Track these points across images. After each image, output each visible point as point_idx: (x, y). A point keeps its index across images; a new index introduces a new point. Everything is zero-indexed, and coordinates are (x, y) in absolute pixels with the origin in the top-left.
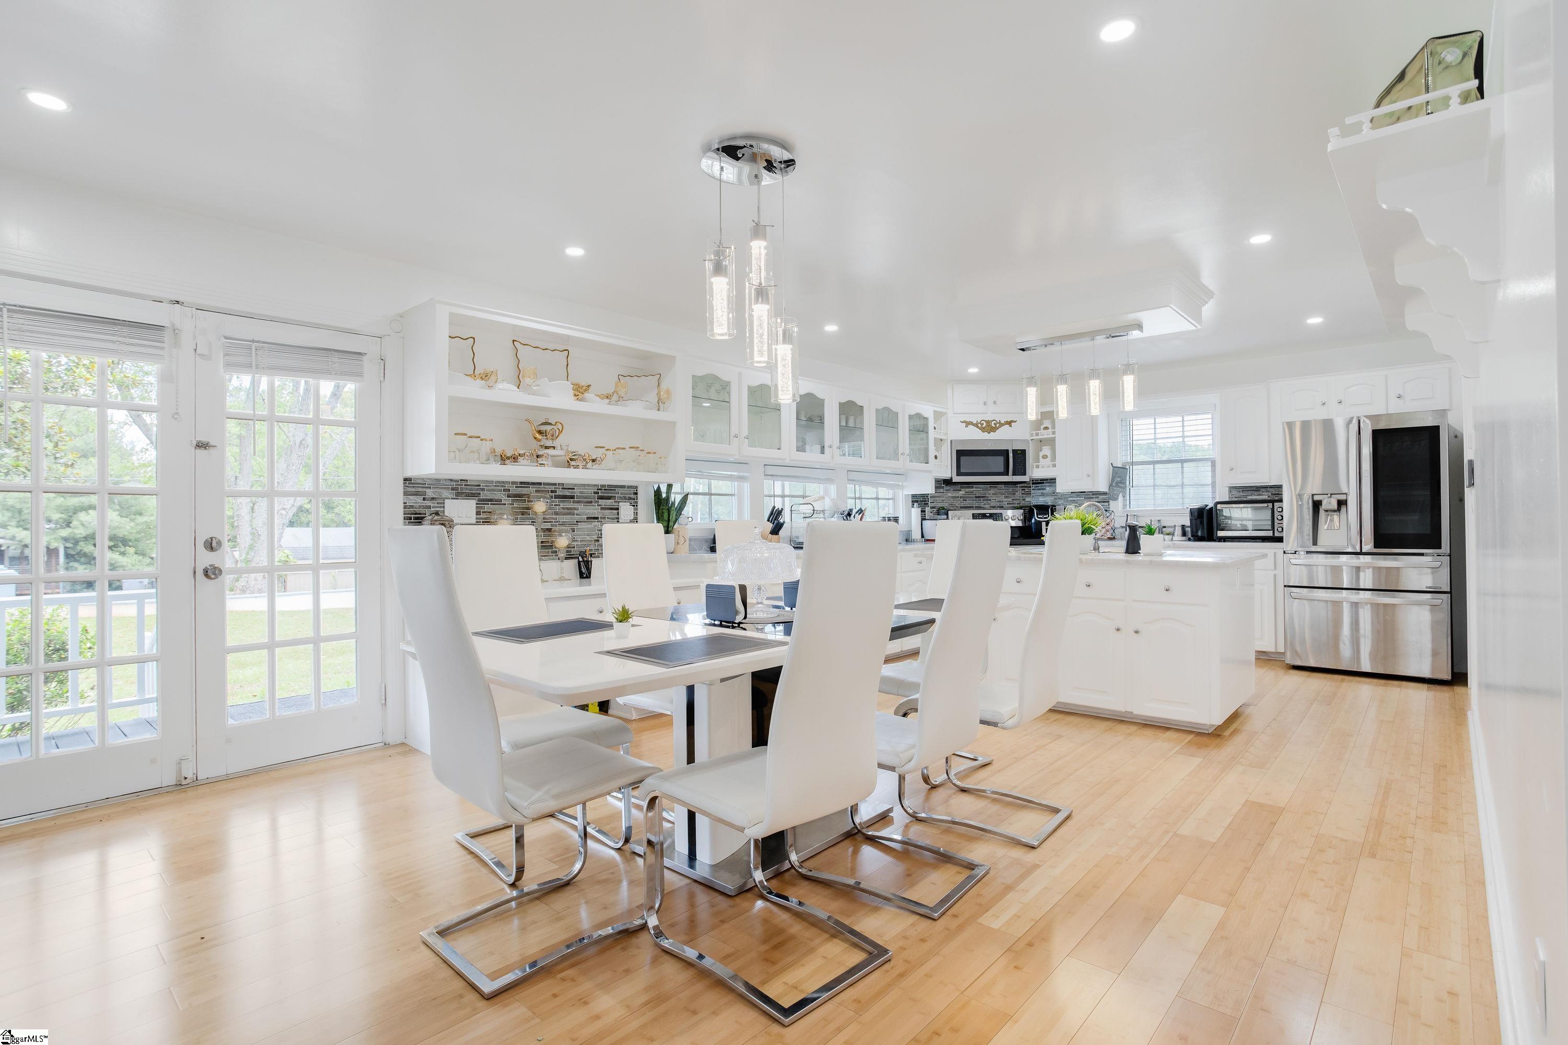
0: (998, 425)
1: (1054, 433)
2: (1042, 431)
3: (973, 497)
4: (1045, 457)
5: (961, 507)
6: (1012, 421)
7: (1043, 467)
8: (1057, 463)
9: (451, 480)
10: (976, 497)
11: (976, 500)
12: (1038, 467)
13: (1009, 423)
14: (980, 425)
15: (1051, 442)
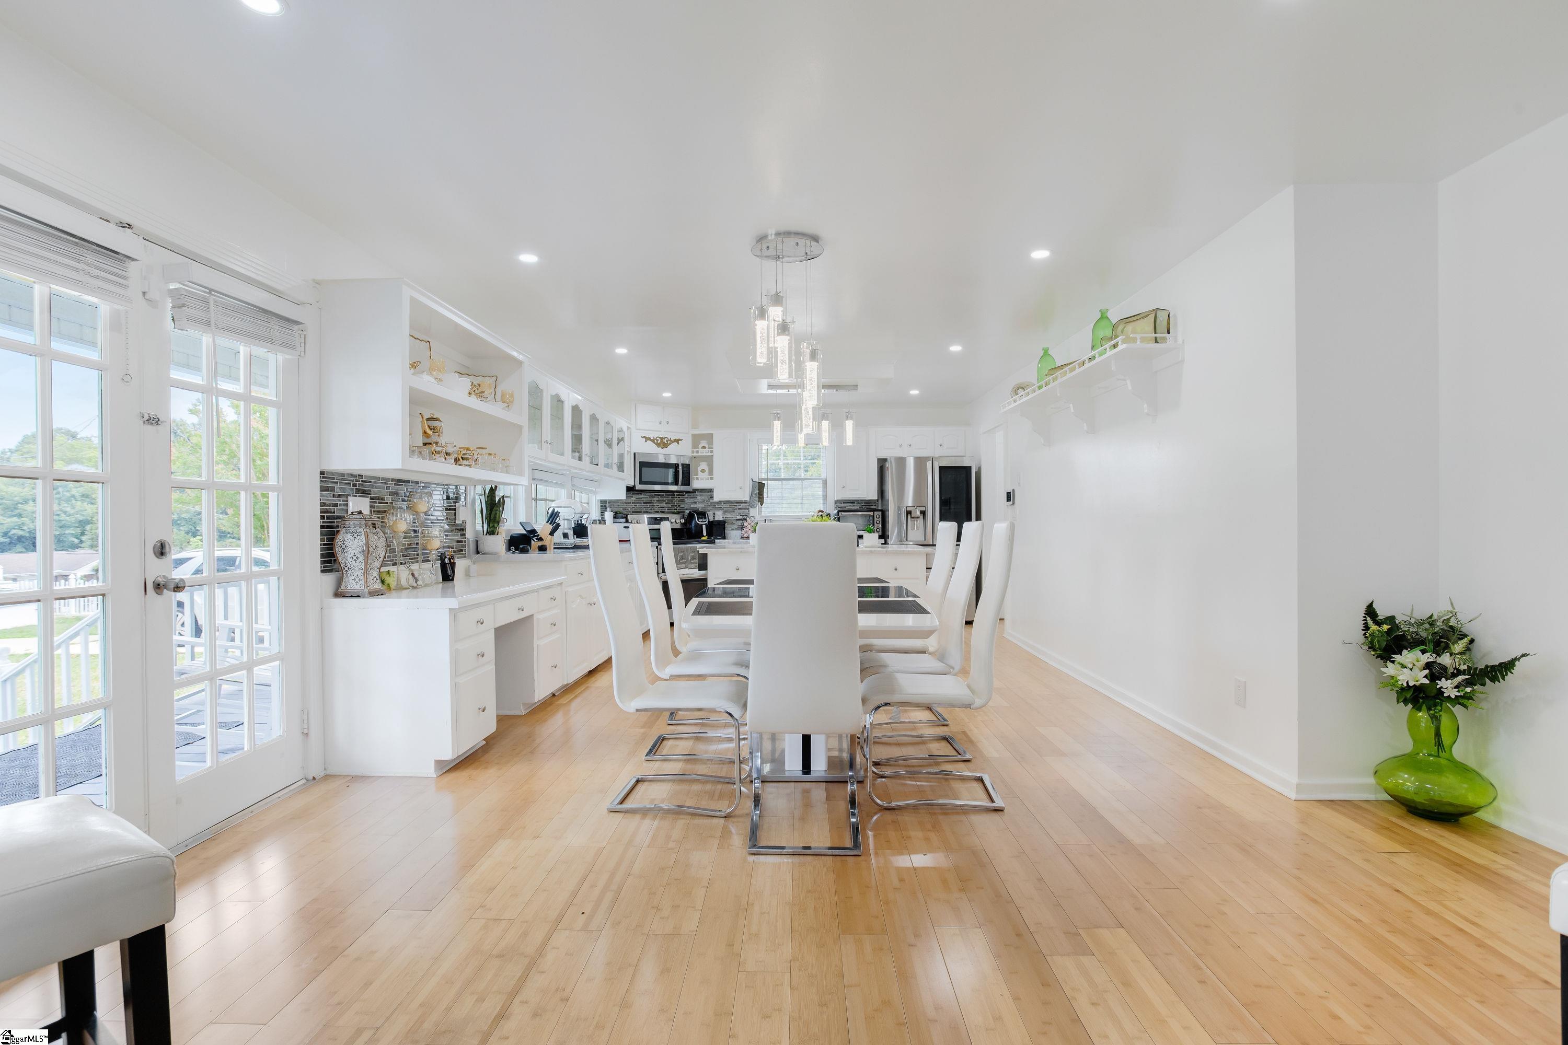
0: (669, 442)
1: (712, 452)
2: (700, 450)
3: (641, 503)
4: (703, 471)
5: (633, 512)
6: (679, 440)
7: (702, 479)
8: (714, 476)
9: (352, 475)
10: (644, 503)
11: (644, 506)
12: (697, 479)
13: (677, 441)
14: (655, 441)
15: (709, 460)
